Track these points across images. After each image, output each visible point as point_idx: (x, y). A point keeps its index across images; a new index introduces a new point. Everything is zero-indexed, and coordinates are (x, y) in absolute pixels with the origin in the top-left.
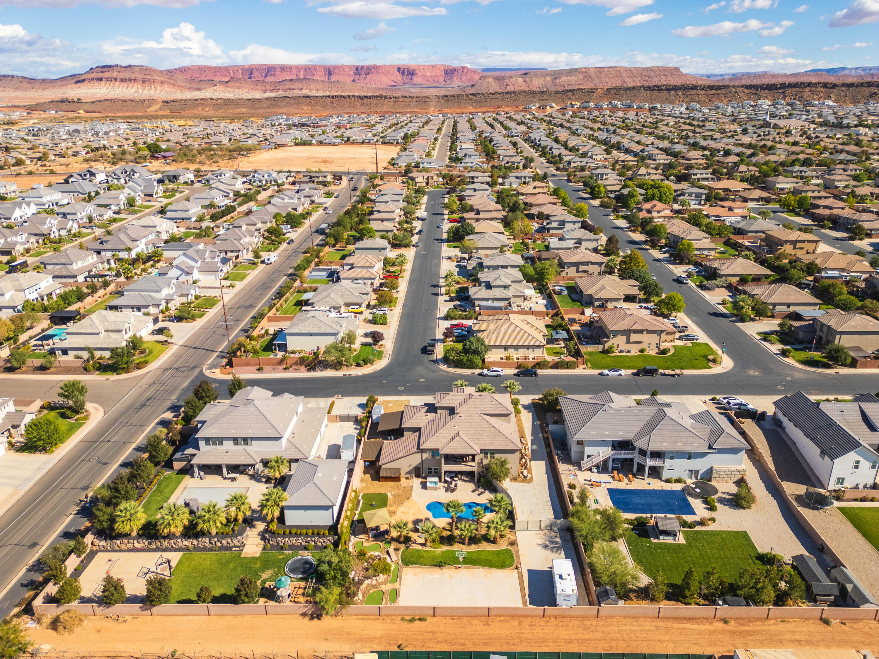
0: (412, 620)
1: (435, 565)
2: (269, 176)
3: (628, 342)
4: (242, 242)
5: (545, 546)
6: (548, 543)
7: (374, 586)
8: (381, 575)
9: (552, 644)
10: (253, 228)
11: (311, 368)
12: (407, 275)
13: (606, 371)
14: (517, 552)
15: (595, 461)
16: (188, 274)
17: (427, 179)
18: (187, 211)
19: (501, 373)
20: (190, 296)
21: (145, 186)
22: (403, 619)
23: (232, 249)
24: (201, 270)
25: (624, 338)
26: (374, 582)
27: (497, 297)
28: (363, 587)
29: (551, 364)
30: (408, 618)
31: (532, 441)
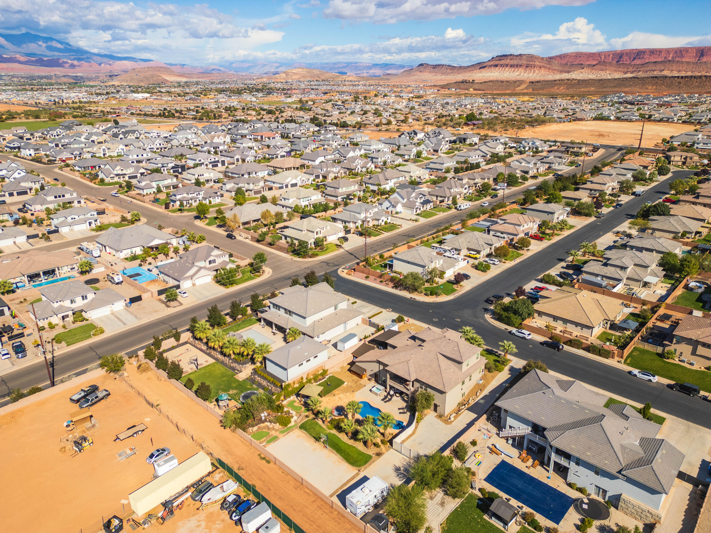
0: (264, 459)
1: (315, 438)
2: (532, 144)
3: (694, 353)
4: (452, 190)
5: (397, 469)
6: (402, 469)
7: (269, 428)
8: (278, 424)
9: (315, 526)
10: (472, 182)
11: (396, 287)
12: (556, 239)
13: (636, 371)
14: (374, 461)
15: (513, 433)
16: (394, 206)
17: (686, 158)
18: (443, 164)
19: (526, 336)
20: (380, 221)
21: (435, 144)
22: (259, 455)
23: (441, 195)
24: (404, 205)
25: (690, 348)
26: (271, 426)
27: (608, 275)
28: (262, 425)
29: (584, 346)
30: (262, 456)
31: (486, 396)
